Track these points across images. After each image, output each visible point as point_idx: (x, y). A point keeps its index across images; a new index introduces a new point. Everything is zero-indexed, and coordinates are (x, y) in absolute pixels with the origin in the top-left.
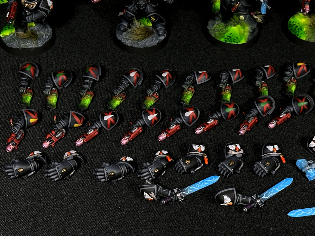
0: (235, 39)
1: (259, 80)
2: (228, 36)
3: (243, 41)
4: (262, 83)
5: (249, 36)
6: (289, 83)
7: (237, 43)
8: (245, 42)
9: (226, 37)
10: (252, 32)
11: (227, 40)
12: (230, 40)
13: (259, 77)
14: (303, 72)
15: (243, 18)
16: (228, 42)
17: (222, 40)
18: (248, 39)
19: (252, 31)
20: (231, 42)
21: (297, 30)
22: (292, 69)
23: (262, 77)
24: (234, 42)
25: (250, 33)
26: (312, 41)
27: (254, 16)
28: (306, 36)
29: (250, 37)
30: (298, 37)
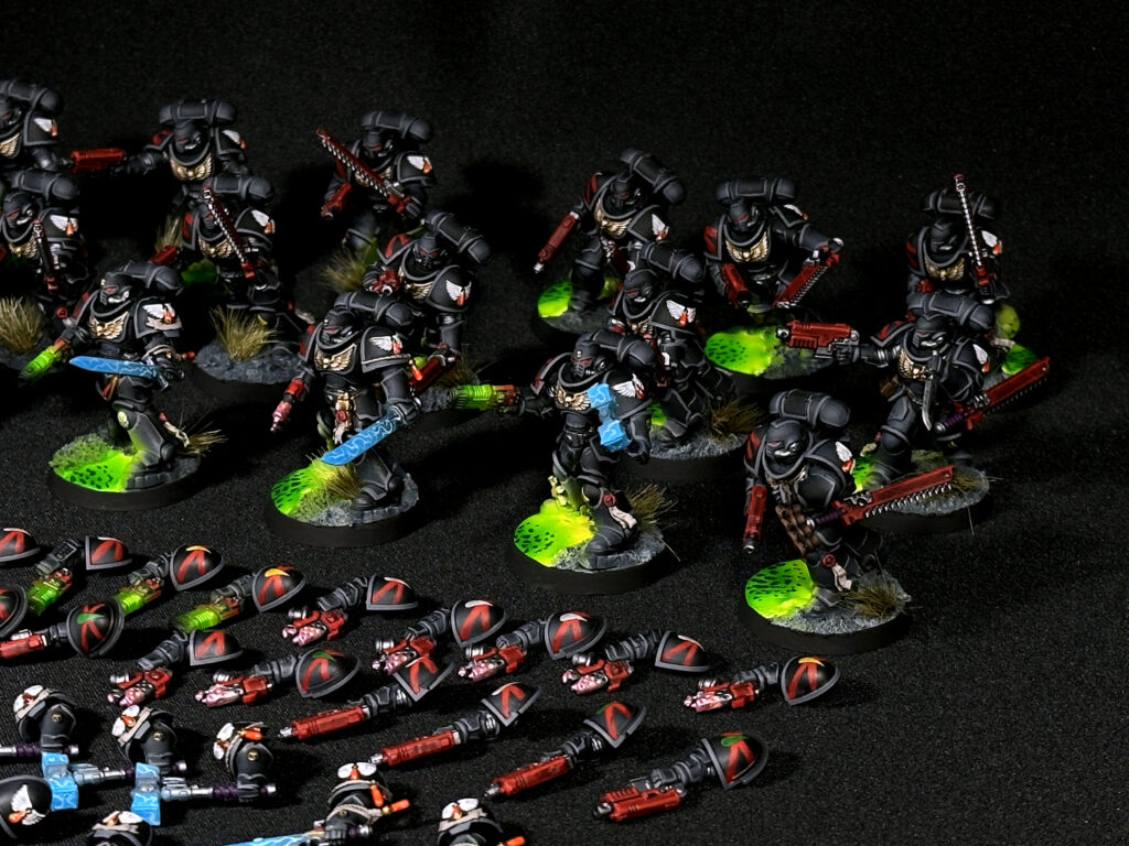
0: (100, 479)
1: (52, 563)
2: (88, 470)
3: (118, 488)
4: (55, 571)
5: (136, 475)
6: (133, 586)
7: (99, 487)
8: (123, 491)
9: (83, 470)
10: (149, 467)
11: (76, 476)
12: (84, 478)
13: (56, 555)
14: (194, 572)
15: (125, 419)
16: (77, 482)
17: (66, 475)
18: (131, 482)
19: (147, 464)
20: (84, 482)
21: (288, 492)
22: (169, 559)
23: (67, 557)
24: (92, 483)
25: (142, 466)
26: (304, 521)
27: (167, 423)
28: (299, 505)
29: (137, 479)
30: (277, 505)
